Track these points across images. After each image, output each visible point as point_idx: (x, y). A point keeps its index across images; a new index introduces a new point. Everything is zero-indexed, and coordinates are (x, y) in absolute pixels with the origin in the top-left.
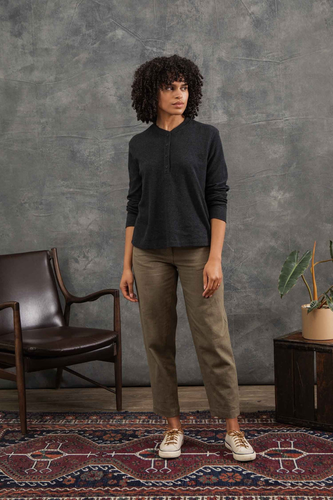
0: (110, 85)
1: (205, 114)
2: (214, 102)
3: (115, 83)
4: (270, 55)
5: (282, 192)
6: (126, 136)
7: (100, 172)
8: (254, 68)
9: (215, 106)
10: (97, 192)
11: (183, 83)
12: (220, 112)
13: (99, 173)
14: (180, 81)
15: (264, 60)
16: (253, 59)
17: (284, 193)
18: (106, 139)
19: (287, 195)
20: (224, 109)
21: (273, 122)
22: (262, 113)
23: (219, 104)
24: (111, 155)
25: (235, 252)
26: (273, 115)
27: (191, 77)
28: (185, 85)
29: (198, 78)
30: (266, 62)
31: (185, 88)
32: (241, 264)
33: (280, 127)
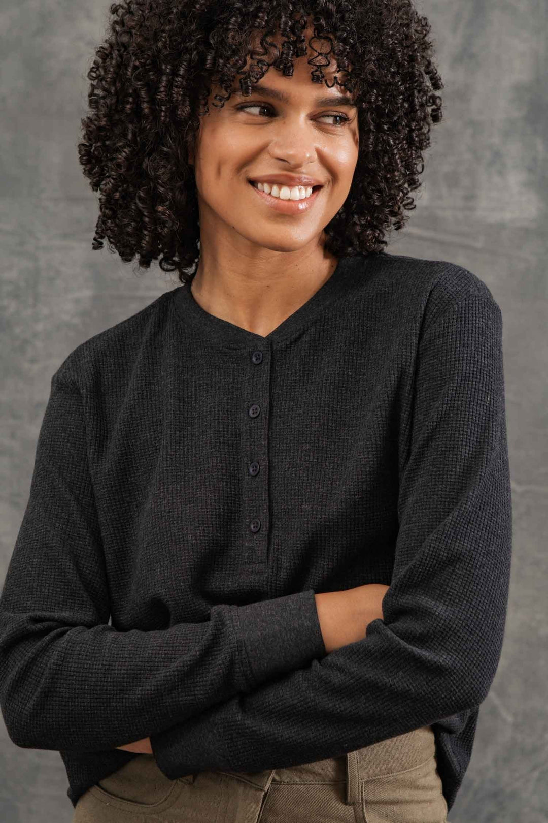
1: (453, 180)
2: (496, 140)
7: (33, 361)
9: (497, 155)
10: (13, 436)
11: (334, 92)
12: (515, 179)
13: (26, 365)
14: (317, 78)
18: (65, 236)
20: (530, 170)
23: (514, 150)
24: (77, 301)
25: (516, 726)
27: (372, 66)
28: (344, 102)
29: (410, 78)
31: (342, 120)
32: (536, 774)
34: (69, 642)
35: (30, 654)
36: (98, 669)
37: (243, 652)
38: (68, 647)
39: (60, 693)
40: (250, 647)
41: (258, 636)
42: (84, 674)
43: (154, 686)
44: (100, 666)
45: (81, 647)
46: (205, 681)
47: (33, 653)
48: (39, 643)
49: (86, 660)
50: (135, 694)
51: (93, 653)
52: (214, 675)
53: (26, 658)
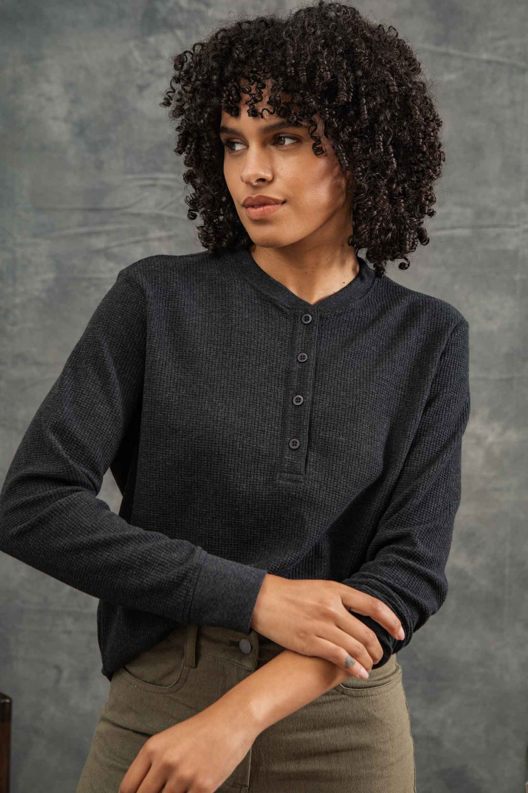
0: (54, 89)
3: (69, 86)
4: (503, 43)
5: (497, 426)
6: (89, 234)
8: (452, 77)
15: (485, 56)
16: (452, 51)
17: (505, 429)
19: (513, 436)
21: (492, 232)
22: (463, 205)
24: (44, 281)
26: (493, 214)
30: (489, 62)
33: (510, 247)
34: (79, 496)
35: (51, 491)
36: (87, 527)
37: (197, 574)
38: (76, 499)
39: (50, 525)
40: (203, 573)
41: (214, 570)
42: (75, 524)
43: (120, 557)
44: (90, 526)
45: (86, 505)
46: (157, 577)
47: (53, 492)
48: (61, 488)
49: (83, 515)
50: (102, 556)
51: (91, 515)
52: (166, 577)
53: (47, 493)
